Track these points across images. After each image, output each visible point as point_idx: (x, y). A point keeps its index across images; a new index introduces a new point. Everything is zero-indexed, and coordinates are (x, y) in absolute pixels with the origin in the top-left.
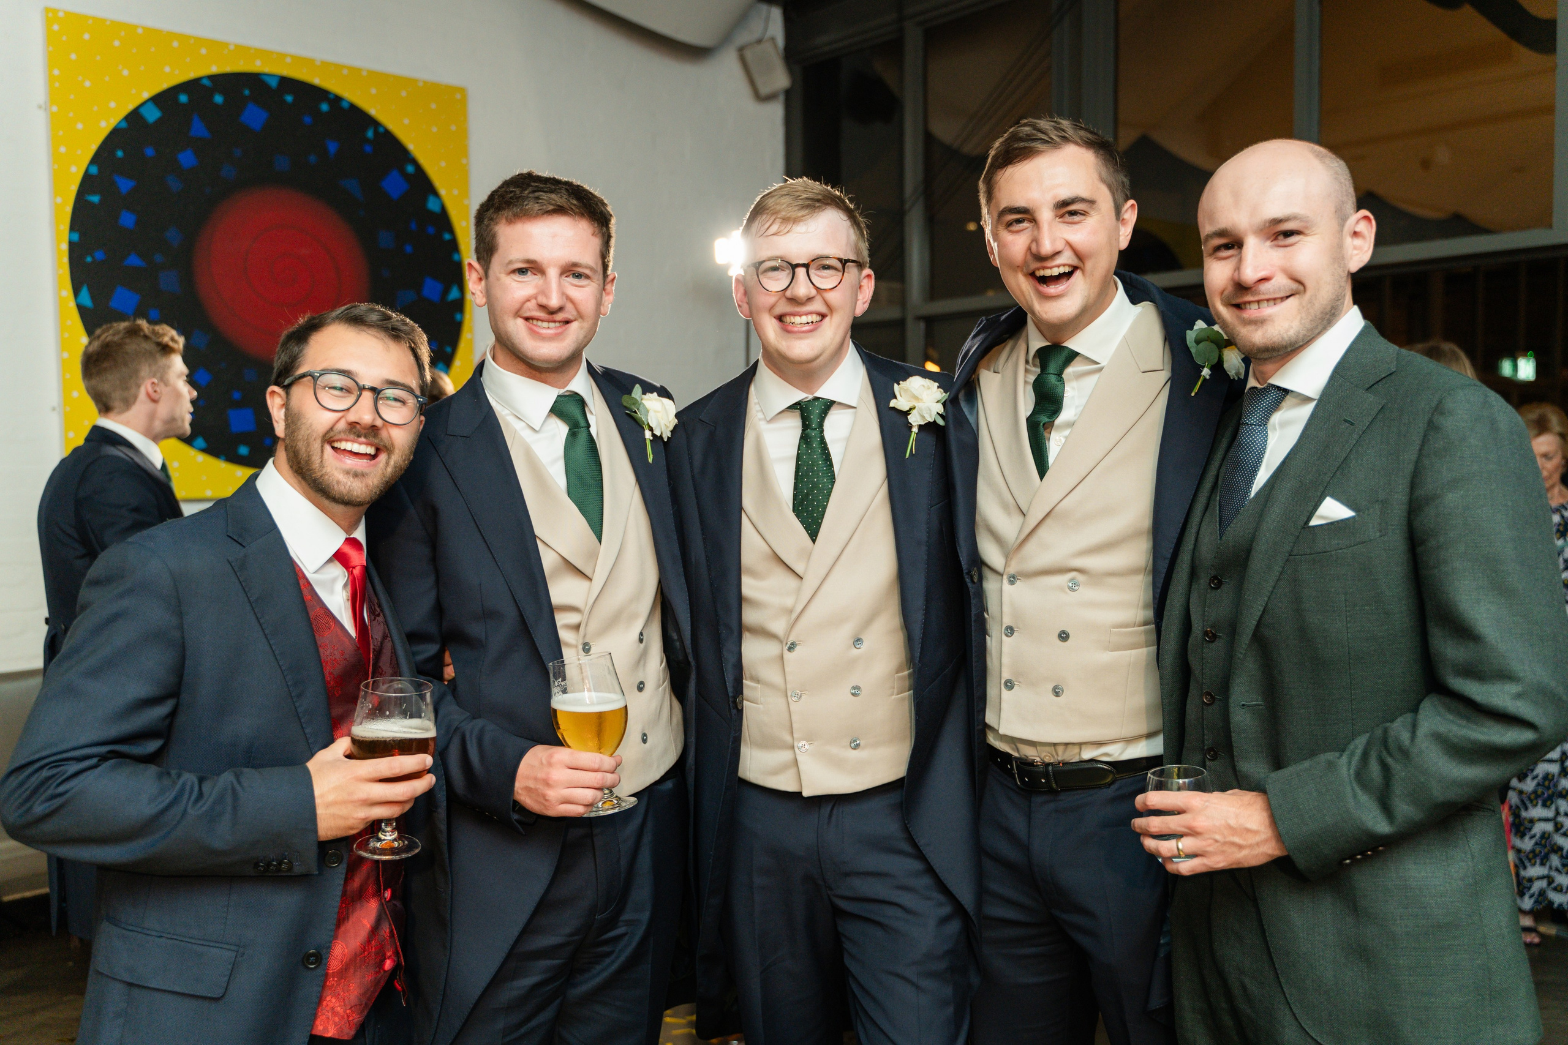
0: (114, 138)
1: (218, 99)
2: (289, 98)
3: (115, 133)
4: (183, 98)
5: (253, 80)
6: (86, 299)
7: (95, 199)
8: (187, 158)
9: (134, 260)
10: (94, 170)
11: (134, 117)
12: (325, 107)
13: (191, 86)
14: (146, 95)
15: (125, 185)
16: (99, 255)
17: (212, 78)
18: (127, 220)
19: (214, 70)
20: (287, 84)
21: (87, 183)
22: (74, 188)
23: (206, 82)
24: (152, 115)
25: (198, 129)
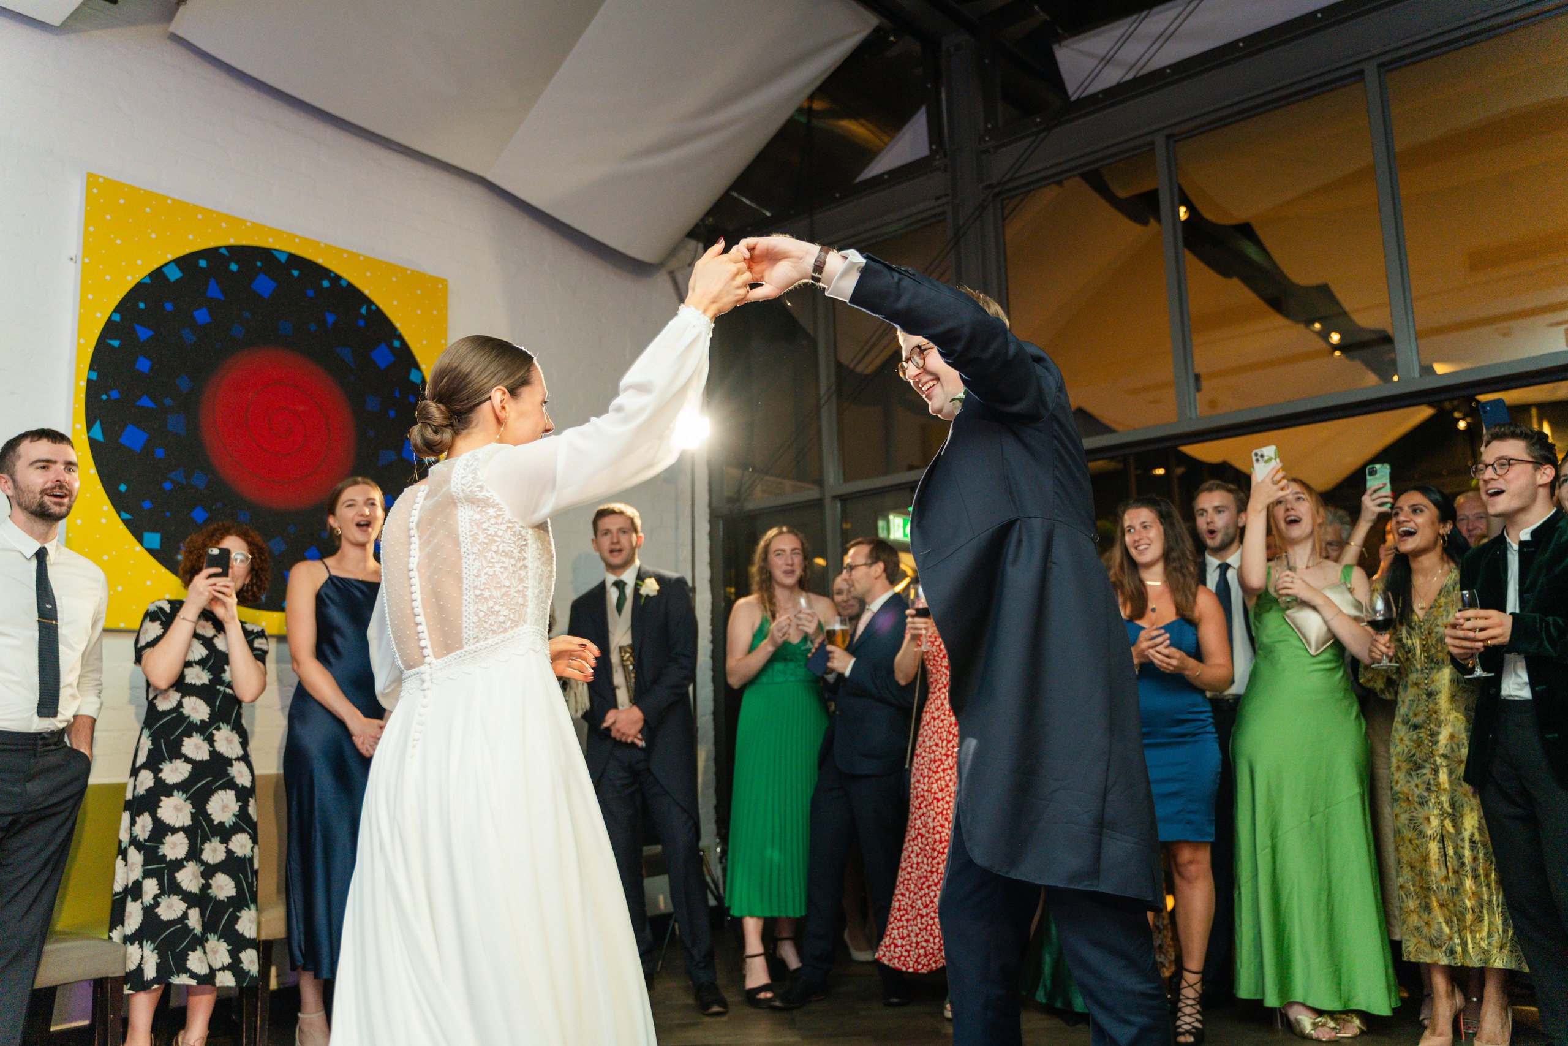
0: (138, 291)
1: (234, 267)
2: (295, 273)
3: (138, 288)
4: (203, 263)
5: (265, 254)
6: (98, 433)
7: (116, 343)
8: (202, 316)
9: (145, 402)
10: (117, 318)
11: (158, 275)
12: (326, 284)
13: (210, 254)
14: (170, 257)
15: (144, 333)
16: (114, 394)
17: (229, 248)
18: (143, 365)
19: (232, 242)
20: (295, 260)
21: (109, 329)
22: (97, 332)
23: (223, 251)
24: (174, 274)
25: (214, 290)
